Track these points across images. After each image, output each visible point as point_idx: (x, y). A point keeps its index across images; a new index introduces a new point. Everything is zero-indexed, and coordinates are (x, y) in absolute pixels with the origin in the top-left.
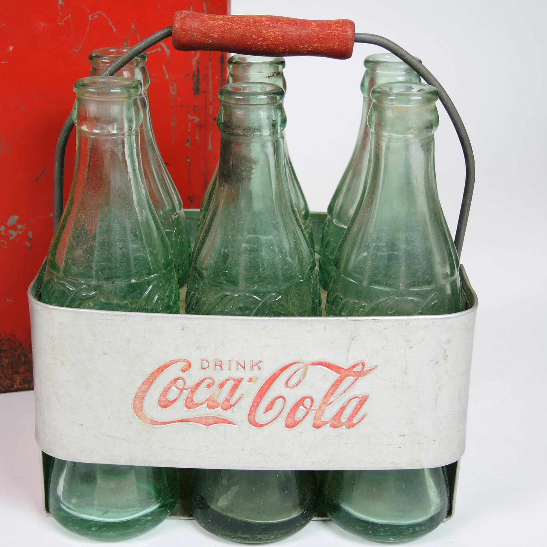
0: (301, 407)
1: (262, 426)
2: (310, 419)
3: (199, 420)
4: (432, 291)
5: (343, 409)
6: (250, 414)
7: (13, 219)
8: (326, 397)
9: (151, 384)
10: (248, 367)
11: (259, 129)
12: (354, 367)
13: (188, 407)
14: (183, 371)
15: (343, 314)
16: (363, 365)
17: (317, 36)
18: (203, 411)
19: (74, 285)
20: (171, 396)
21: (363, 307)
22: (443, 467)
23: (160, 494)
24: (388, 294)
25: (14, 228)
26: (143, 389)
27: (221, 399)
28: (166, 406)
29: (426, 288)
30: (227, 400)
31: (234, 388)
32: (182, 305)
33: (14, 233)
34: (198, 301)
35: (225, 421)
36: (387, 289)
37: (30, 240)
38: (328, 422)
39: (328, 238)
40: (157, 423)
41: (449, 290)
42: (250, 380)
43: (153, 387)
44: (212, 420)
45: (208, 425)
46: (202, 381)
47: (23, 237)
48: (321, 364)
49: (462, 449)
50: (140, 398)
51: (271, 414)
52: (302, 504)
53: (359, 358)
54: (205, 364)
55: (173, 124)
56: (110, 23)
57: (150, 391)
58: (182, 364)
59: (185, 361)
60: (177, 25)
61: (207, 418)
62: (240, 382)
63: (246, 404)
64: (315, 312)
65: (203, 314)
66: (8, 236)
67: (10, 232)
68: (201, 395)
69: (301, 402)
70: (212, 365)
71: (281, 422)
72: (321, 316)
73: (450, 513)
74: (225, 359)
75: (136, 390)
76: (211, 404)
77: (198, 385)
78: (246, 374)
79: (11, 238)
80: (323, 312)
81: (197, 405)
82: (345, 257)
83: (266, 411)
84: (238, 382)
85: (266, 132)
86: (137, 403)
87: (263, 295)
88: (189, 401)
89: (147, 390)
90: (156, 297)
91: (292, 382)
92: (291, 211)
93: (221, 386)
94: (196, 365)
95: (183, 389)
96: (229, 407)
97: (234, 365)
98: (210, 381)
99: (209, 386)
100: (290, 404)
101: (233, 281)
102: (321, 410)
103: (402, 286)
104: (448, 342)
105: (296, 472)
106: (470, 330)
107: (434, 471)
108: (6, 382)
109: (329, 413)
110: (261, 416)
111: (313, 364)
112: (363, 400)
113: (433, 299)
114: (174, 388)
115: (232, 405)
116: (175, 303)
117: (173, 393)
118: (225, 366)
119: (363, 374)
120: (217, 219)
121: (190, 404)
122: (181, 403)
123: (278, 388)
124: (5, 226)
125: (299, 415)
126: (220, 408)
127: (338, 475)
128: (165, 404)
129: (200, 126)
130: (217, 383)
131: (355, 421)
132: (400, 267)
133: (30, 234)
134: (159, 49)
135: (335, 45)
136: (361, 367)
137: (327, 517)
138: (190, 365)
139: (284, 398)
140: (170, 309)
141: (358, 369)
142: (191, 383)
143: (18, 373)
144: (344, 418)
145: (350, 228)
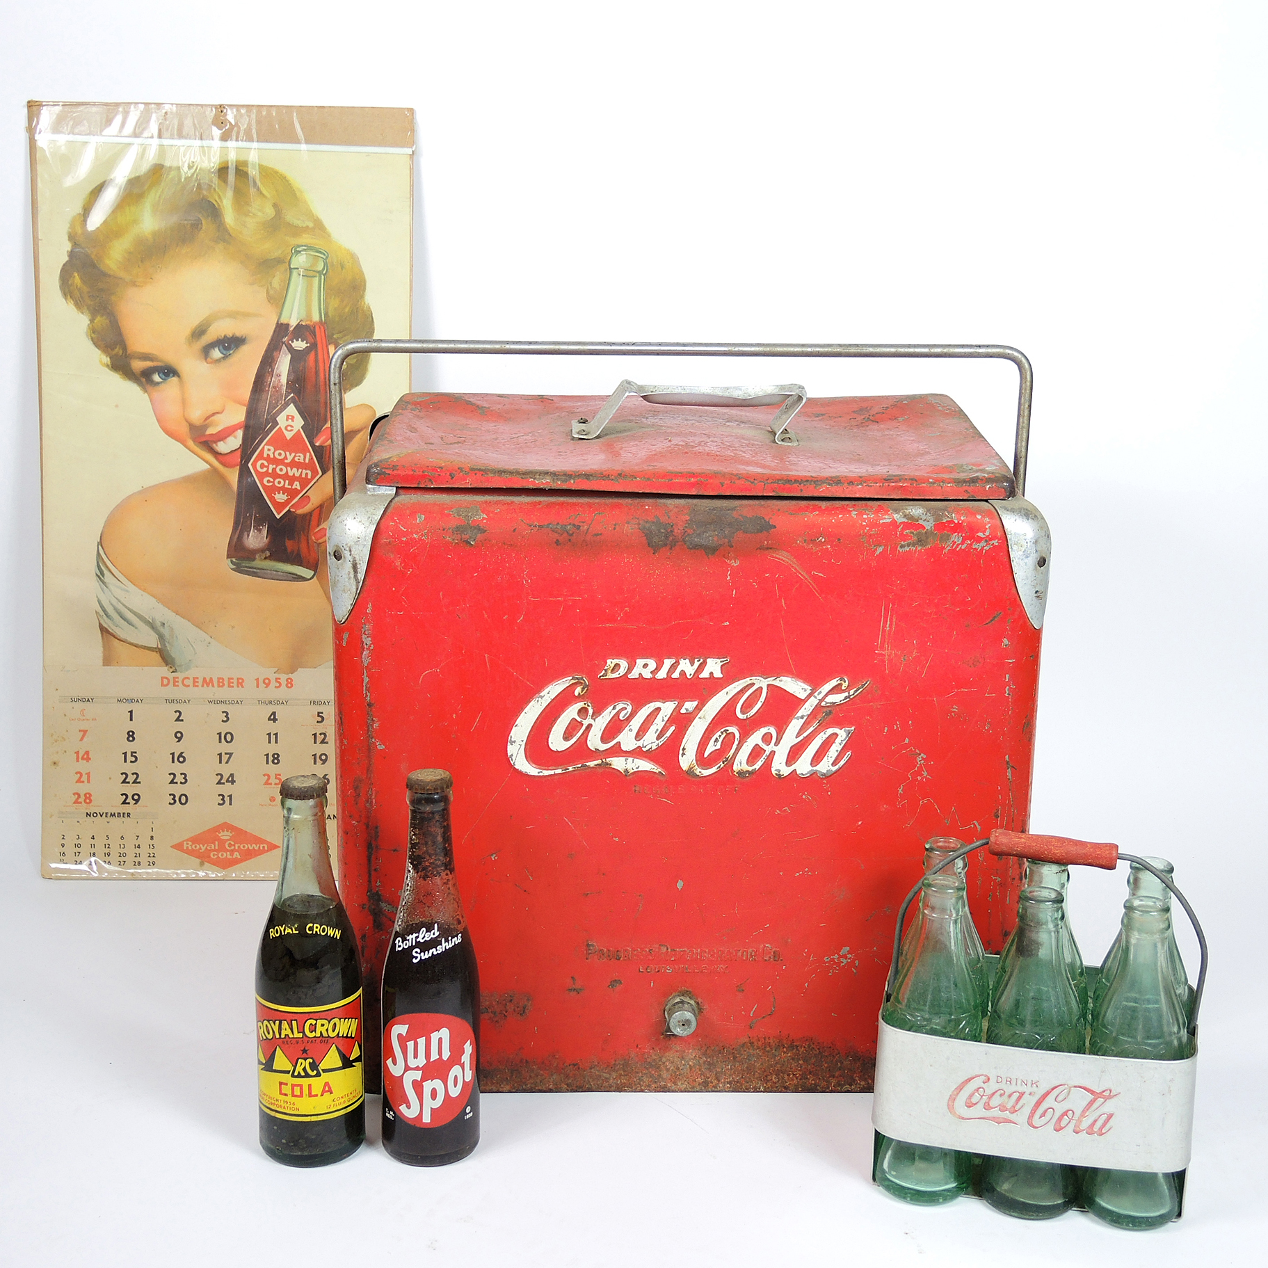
0: (1066, 1117)
1: (1038, 1128)
2: (1072, 1126)
3: (993, 1119)
4: (1161, 1044)
5: (1095, 1121)
6: (1029, 1118)
7: (845, 950)
8: (1084, 1112)
9: (961, 1090)
10: (1029, 1084)
11: (1046, 923)
12: (1103, 1092)
13: (985, 1109)
14: (984, 1083)
15: (1099, 1053)
16: (1111, 1091)
17: (1091, 855)
18: (995, 1112)
19: (911, 1015)
20: (974, 1100)
21: (1113, 1050)
22: (1172, 1173)
23: (959, 1176)
24: (1129, 1043)
25: (845, 957)
26: (955, 1093)
27: (1009, 1106)
28: (970, 1107)
29: (1157, 1041)
30: (1014, 1107)
31: (1019, 1099)
32: (984, 1036)
33: (845, 961)
34: (997, 1034)
35: (1011, 1122)
36: (1129, 1040)
37: (856, 968)
38: (1084, 1130)
39: (1098, 992)
40: (963, 1118)
41: (1176, 1043)
42: (1030, 1094)
43: (962, 1092)
44: (1002, 1120)
45: (999, 1123)
46: (996, 1091)
47: (851, 964)
48: (1080, 1087)
49: (1188, 1160)
50: (952, 1099)
51: (1044, 1120)
52: (1064, 1195)
53: (1107, 1087)
54: (1000, 1080)
55: (979, 882)
56: (936, 807)
57: (960, 1094)
58: (983, 1078)
59: (986, 1076)
60: (992, 839)
61: (998, 1118)
62: (1023, 1095)
63: (1027, 1111)
64: (1080, 1050)
65: (999, 1044)
66: (839, 964)
67: (842, 959)
68: (996, 1101)
69: (1065, 1113)
70: (1004, 1081)
71: (1051, 1126)
72: (1085, 1054)
73: (1179, 1215)
74: (1013, 1077)
75: (950, 1093)
76: (1002, 1108)
77: (994, 1094)
78: (1027, 1089)
79: (842, 964)
80: (1087, 1051)
81: (992, 1108)
82: (1102, 1013)
83: (1041, 1117)
84: (1022, 1094)
85: (1051, 926)
86: (950, 1102)
87: (1042, 1036)
88: (987, 1104)
89: (958, 1094)
90: (968, 1029)
91: (1060, 1098)
92: (1065, 978)
93: (1010, 1096)
94: (993, 1080)
95: (983, 1095)
96: (1014, 1111)
97: (1019, 1082)
98: (1002, 1092)
99: (1001, 1095)
100: (1057, 1115)
101: (1022, 1023)
102: (1080, 1121)
103: (1139, 1038)
104: (1172, 1080)
105: (1062, 1166)
106: (1193, 1074)
107: (1166, 1175)
108: (823, 1084)
109: (1086, 1123)
110: (1037, 1121)
111: (1075, 1087)
112: (1110, 1116)
113: (1162, 1049)
114: (976, 1094)
115: (1016, 1111)
116: (979, 1034)
117: (976, 1097)
118: (1014, 1082)
119: (1110, 1097)
120: (1013, 979)
121: (987, 1107)
122: (981, 1105)
123: (1049, 1101)
124: (839, 955)
125: (1063, 1123)
126: (1008, 1112)
127: (1095, 1171)
128: (970, 1105)
129: (1001, 884)
130: (1007, 1094)
131: (1104, 1131)
132: (1139, 1025)
133: (857, 962)
134: (972, 826)
135: (1104, 862)
136: (1109, 1092)
137: (1085, 1208)
138: (989, 1079)
139: (1053, 1110)
140: (976, 1038)
141: (1107, 1093)
142: (989, 1092)
143: (834, 1077)
144: (1096, 1128)
145: (1111, 985)
